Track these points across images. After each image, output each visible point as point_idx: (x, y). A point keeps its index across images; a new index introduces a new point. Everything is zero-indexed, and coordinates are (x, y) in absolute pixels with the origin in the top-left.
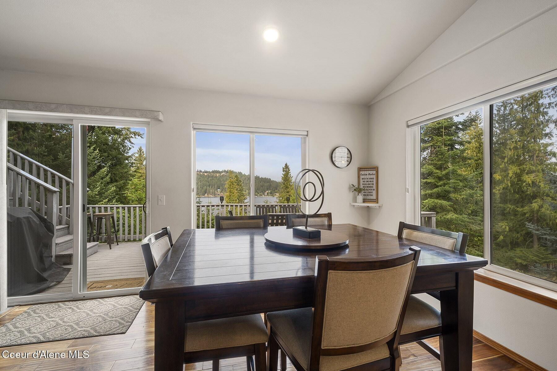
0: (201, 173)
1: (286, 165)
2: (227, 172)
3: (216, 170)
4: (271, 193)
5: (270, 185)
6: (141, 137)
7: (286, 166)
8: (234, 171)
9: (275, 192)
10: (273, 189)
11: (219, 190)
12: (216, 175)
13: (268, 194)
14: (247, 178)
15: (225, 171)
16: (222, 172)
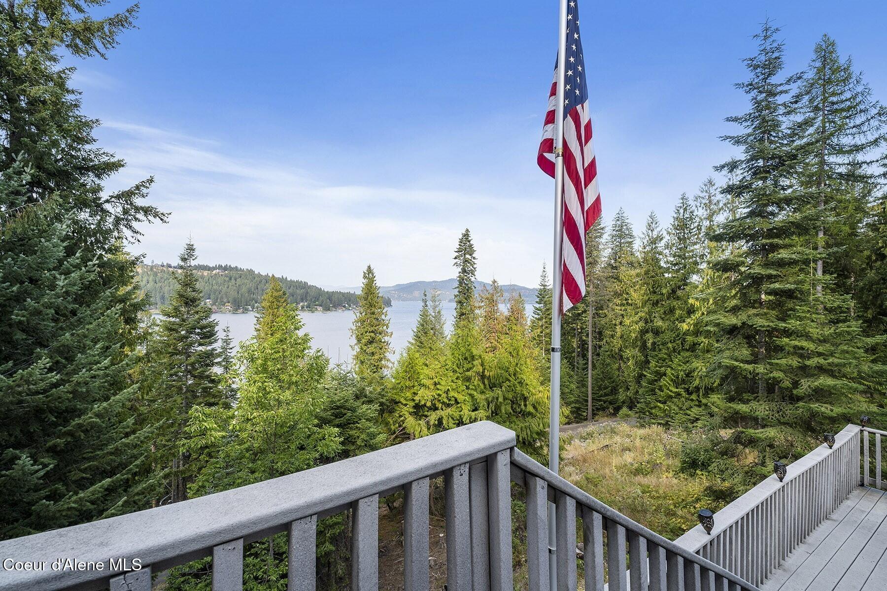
0: (171, 269)
1: (369, 267)
2: (226, 268)
3: (202, 264)
4: (308, 307)
5: (307, 293)
6: (162, 220)
7: (369, 269)
8: (239, 267)
9: (316, 305)
10: (311, 300)
11: (208, 300)
12: (202, 274)
13: (303, 307)
14: (263, 281)
15: (220, 267)
16: (214, 268)
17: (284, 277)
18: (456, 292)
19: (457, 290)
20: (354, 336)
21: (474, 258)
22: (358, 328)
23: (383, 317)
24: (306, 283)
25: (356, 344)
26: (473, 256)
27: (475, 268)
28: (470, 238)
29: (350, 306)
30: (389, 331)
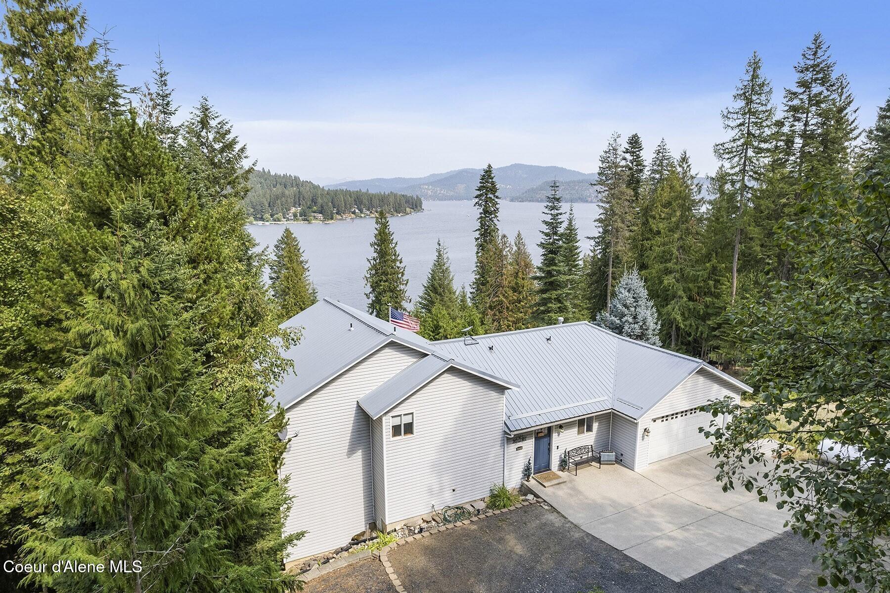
17: (266, 170)
18: (477, 235)
19: (478, 232)
20: (369, 285)
21: (497, 197)
22: (372, 276)
23: (398, 264)
24: (296, 178)
25: (370, 293)
26: (496, 194)
27: (497, 209)
28: (492, 175)
29: (361, 212)
30: (405, 278)
